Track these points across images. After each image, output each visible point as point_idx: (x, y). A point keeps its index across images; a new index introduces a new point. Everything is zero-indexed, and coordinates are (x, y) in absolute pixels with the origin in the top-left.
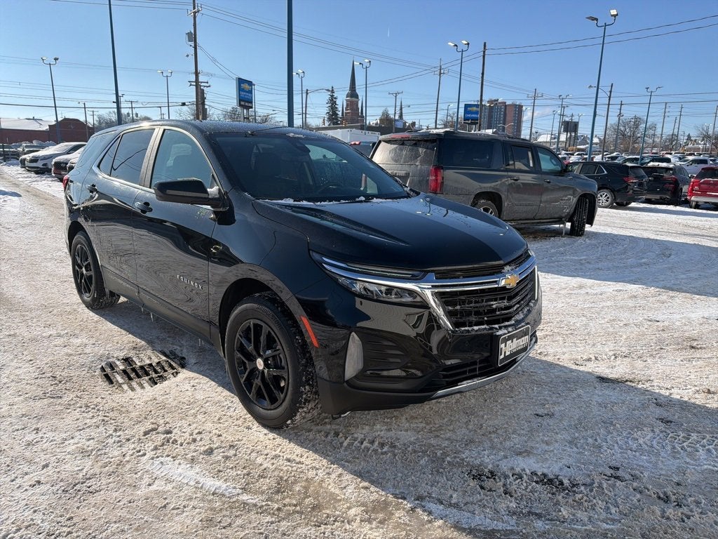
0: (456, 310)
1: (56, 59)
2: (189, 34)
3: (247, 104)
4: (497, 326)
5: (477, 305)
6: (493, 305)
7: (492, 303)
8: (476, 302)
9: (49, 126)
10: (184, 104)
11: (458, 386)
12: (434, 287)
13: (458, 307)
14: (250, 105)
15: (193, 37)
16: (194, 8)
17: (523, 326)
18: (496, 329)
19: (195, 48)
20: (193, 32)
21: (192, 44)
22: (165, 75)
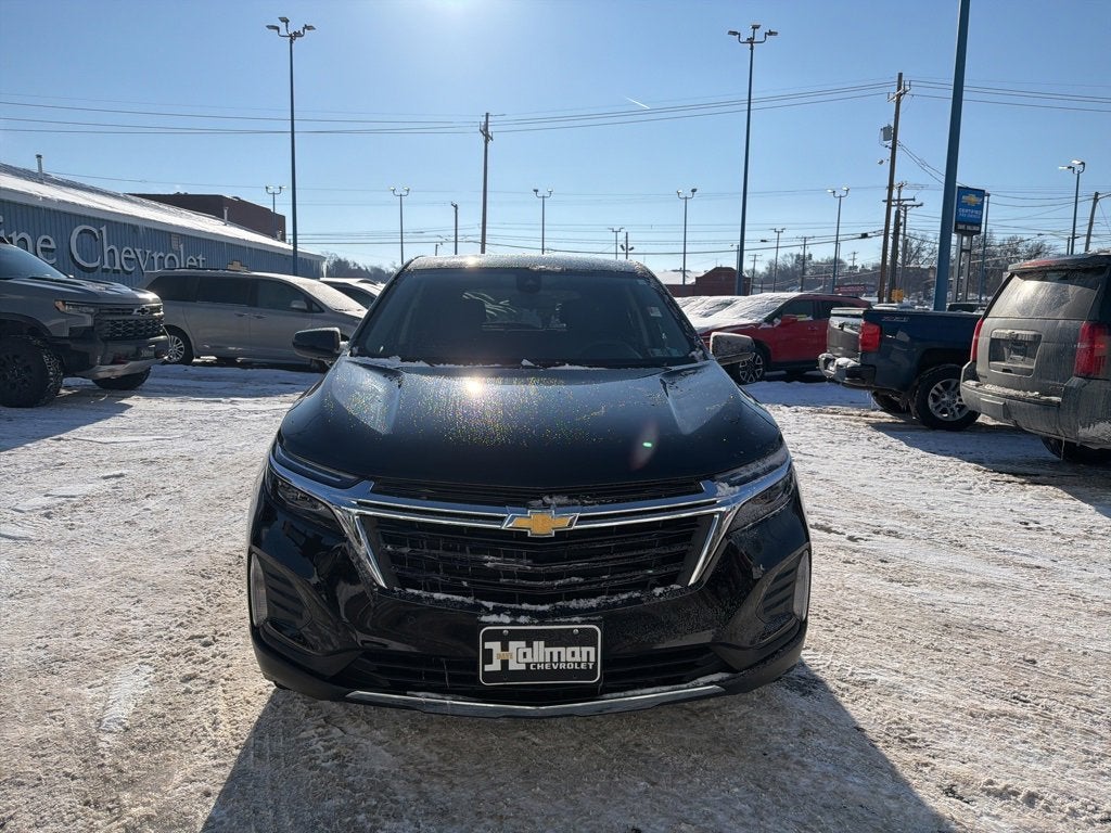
0: (401, 554)
1: (694, 191)
2: (886, 130)
3: (969, 228)
4: (490, 605)
5: (450, 554)
6: (487, 561)
7: (486, 557)
8: (446, 549)
9: (697, 278)
10: (865, 236)
11: (405, 695)
12: (361, 505)
13: (406, 550)
14: (975, 228)
15: (891, 134)
16: (899, 88)
17: (576, 623)
18: (487, 609)
19: (894, 149)
20: (892, 125)
21: (890, 143)
22: (837, 195)
